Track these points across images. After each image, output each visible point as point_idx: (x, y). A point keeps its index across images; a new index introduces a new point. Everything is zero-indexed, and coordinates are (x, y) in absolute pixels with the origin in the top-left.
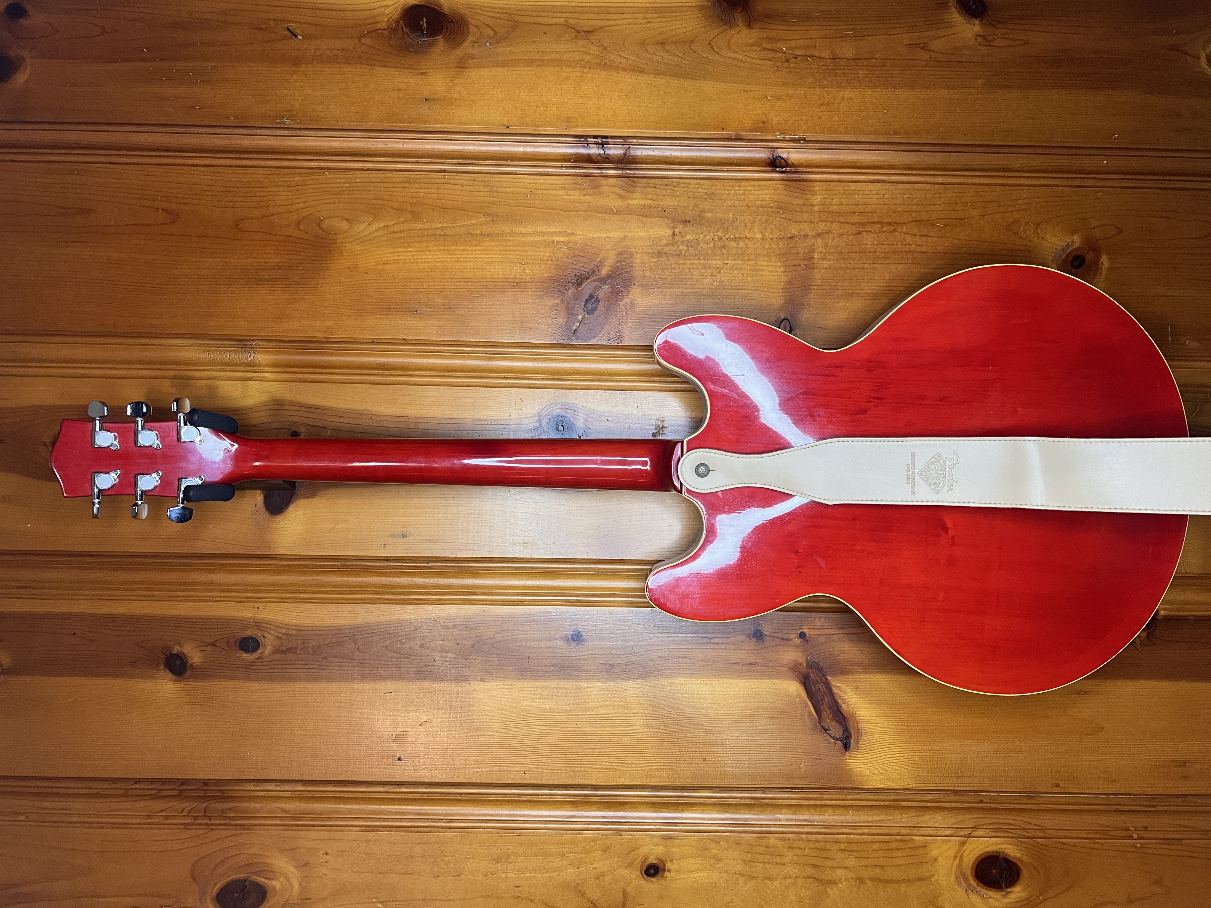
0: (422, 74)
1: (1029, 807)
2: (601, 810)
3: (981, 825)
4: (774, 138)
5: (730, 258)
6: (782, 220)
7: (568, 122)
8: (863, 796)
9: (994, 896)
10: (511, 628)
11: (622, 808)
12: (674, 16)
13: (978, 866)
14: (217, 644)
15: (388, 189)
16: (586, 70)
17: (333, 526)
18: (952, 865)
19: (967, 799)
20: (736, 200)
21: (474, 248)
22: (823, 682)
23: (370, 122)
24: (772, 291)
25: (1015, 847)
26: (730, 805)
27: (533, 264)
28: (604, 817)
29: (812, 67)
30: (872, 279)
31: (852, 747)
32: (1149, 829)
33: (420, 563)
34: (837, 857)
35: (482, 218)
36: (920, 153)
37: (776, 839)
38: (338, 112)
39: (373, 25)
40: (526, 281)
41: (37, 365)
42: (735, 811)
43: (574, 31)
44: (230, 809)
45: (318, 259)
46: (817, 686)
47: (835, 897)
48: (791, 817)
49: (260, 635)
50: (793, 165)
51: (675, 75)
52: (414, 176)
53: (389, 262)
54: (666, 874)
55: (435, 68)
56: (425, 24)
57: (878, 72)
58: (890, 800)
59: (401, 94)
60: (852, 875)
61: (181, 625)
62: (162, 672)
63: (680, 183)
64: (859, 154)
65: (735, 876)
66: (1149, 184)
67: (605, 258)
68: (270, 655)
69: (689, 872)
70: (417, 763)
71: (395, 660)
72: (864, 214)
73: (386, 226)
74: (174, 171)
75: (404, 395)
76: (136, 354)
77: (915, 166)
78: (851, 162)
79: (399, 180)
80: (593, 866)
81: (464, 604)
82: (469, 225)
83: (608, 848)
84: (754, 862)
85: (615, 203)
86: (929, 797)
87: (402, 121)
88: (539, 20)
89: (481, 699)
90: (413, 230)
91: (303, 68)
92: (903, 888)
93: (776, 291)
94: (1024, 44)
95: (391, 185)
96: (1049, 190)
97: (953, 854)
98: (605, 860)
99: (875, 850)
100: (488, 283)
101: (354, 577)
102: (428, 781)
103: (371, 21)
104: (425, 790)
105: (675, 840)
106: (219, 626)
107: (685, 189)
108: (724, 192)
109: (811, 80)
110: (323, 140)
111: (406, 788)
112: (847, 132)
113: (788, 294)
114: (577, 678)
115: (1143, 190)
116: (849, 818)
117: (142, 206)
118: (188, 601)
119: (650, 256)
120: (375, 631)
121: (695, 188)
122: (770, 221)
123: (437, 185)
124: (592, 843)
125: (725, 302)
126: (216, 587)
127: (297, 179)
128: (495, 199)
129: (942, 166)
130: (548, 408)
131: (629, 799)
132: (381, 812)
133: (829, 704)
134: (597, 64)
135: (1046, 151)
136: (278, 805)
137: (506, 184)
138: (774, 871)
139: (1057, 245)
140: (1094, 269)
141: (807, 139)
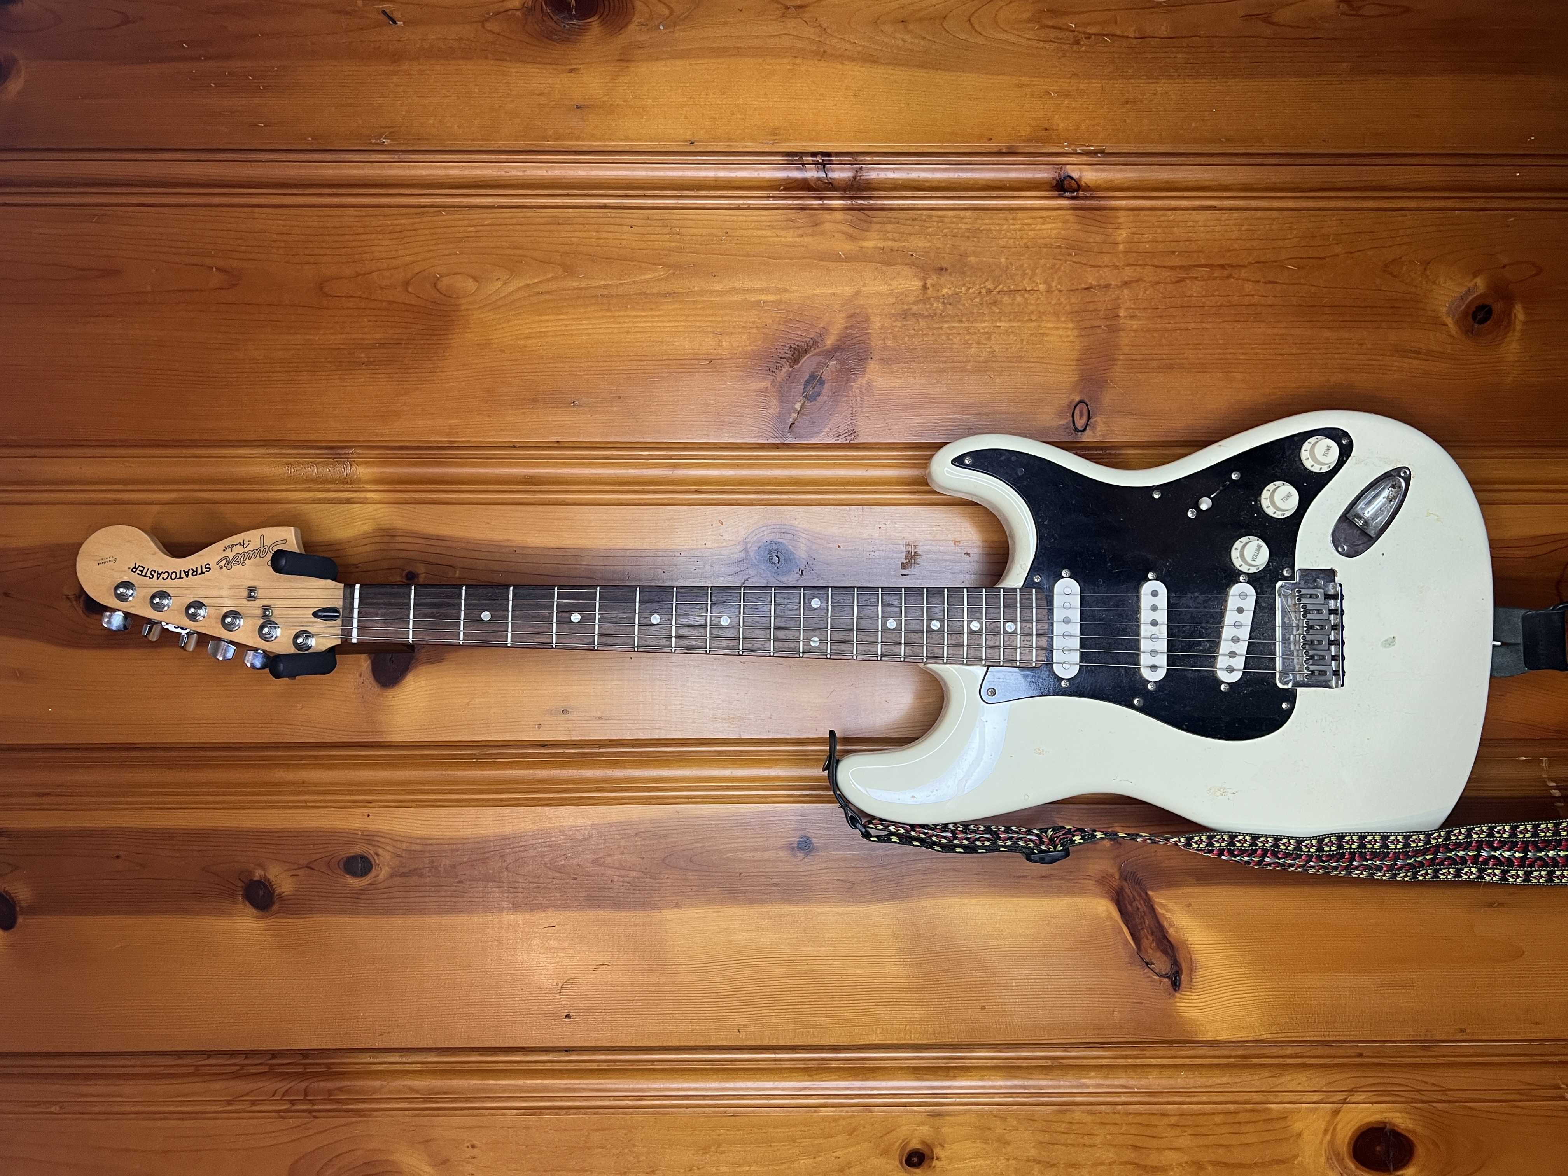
0: (571, 71)
1: (1424, 1060)
2: (844, 1079)
3: (1359, 1087)
4: (1060, 151)
5: (1003, 318)
6: (1074, 265)
7: (774, 135)
8: (1200, 1052)
10: (715, 834)
11: (873, 1075)
13: (1356, 1142)
14: (313, 866)
15: (529, 233)
16: (799, 61)
17: (467, 701)
18: (1321, 1143)
19: (1341, 1052)
20: (1010, 238)
21: (650, 313)
22: (1143, 899)
23: (501, 140)
24: (1063, 363)
25: (1406, 1115)
26: (1019, 1068)
27: (732, 333)
28: (848, 1088)
29: (1112, 50)
30: (1200, 344)
31: (1183, 986)
33: (588, 748)
34: (1166, 1135)
35: (661, 272)
36: (1263, 167)
37: (1083, 1112)
38: (456, 127)
39: (501, 4)
40: (724, 357)
41: (53, 488)
42: (1026, 1075)
43: (779, 6)
44: (340, 1089)
45: (438, 332)
46: (1134, 905)
48: (1101, 1082)
49: (372, 852)
50: (1088, 188)
51: (922, 66)
52: (564, 215)
53: (533, 335)
54: (935, 1163)
55: (588, 63)
57: (1202, 55)
58: (1235, 1057)
59: (542, 100)
60: (1186, 1158)
61: (264, 841)
62: (239, 905)
63: (931, 216)
64: (1177, 170)
65: (1030, 1164)
67: (831, 323)
68: (386, 879)
69: (964, 1159)
70: (592, 1021)
71: (558, 882)
72: (1187, 254)
73: (528, 285)
74: (230, 214)
75: (559, 519)
76: (189, 470)
77: (1255, 186)
78: (1167, 182)
79: (544, 220)
80: (836, 1154)
81: (650, 804)
82: (642, 281)
83: (854, 1130)
84: (1053, 1144)
85: (844, 246)
86: (1289, 1051)
87: (546, 138)
89: (676, 932)
90: (565, 290)
91: (405, 66)
93: (1067, 363)
94: (1405, 12)
95: (533, 227)
96: (1442, 215)
97: (1323, 1127)
98: (850, 1146)
99: (1215, 1125)
100: (670, 362)
101: (499, 770)
102: (608, 1045)
104: (603, 1057)
105: (947, 1118)
106: (317, 842)
107: (940, 224)
109: (1111, 68)
110: (437, 167)
111: (579, 1054)
112: (1161, 141)
113: (1085, 367)
114: (807, 901)
116: (1180, 1082)
117: (189, 264)
118: (272, 808)
119: (893, 319)
120: (530, 842)
121: (954, 223)
122: (1057, 266)
123: (596, 226)
124: (834, 1124)
125: (998, 380)
126: (309, 789)
127: (403, 221)
128: (678, 244)
129: (1293, 185)
130: (757, 532)
131: (882, 1064)
132: (545, 1089)
133: (1151, 928)
134: (812, 51)
135: (1437, 161)
136: (406, 1083)
137: (691, 223)
138: (1080, 1155)
139: (1454, 292)
140: (1505, 323)
141: (1107, 151)
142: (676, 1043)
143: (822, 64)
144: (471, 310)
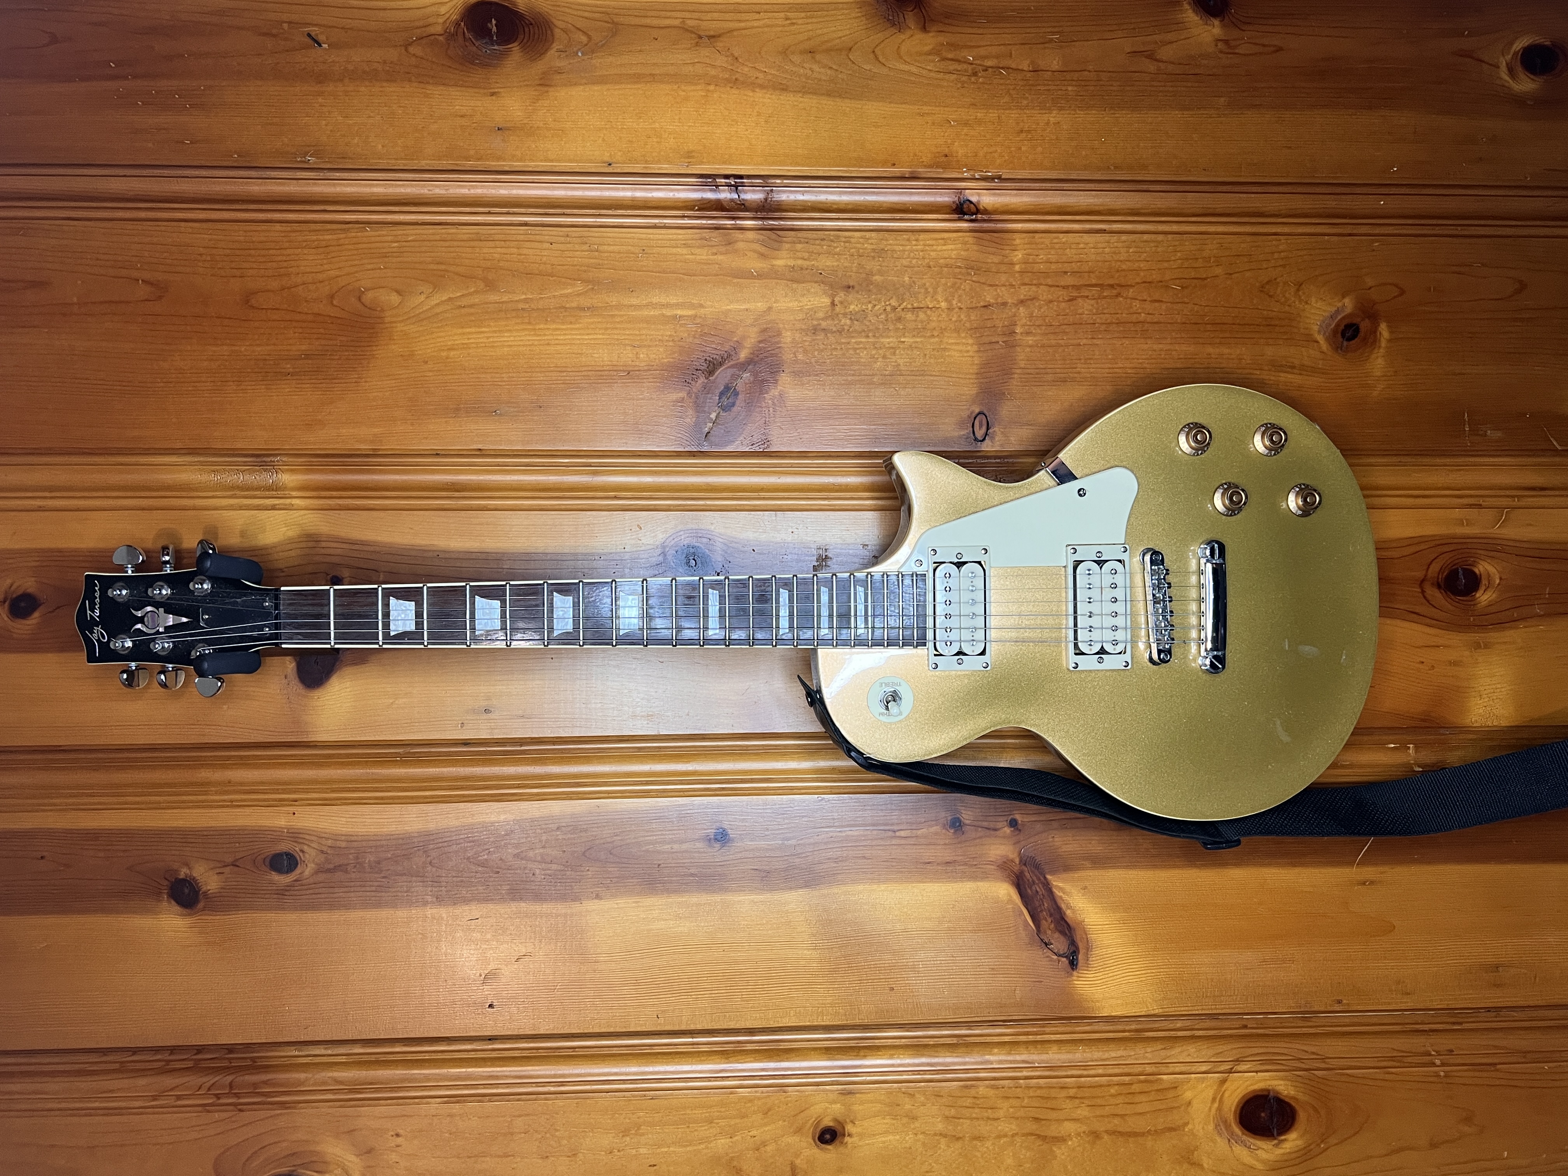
0: (492, 94)
1: (1305, 1030)
2: (760, 1061)
3: (1244, 1057)
4: (960, 176)
5: (907, 334)
6: (973, 283)
7: (689, 157)
8: (1096, 1027)
9: (1264, 1146)
10: (633, 828)
11: (788, 1056)
12: (827, 16)
13: (1243, 1108)
14: (239, 863)
15: (452, 249)
16: (712, 88)
17: (391, 701)
18: (1210, 1111)
19: (1227, 1024)
20: (913, 258)
21: (569, 326)
22: (1042, 883)
23: (424, 159)
24: (964, 376)
25: (1287, 1083)
26: (926, 1046)
27: (649, 346)
28: (763, 1070)
29: (1008, 82)
30: (1091, 359)
31: (1080, 964)
32: (1455, 1053)
33: (510, 746)
34: (1064, 1106)
35: (579, 287)
36: (1148, 194)
37: (987, 1087)
38: (380, 147)
39: (423, 29)
40: (640, 368)
42: (933, 1053)
43: (693, 36)
44: (265, 1083)
45: (362, 344)
46: (1033, 888)
47: (1063, 1157)
48: (1004, 1058)
49: (297, 849)
50: (986, 212)
51: (829, 95)
52: (484, 232)
53: (455, 347)
54: (847, 1139)
55: (509, 87)
56: (495, 28)
57: (1092, 88)
58: (1129, 1031)
60: (1084, 1128)
61: (189, 840)
62: (165, 904)
63: (839, 237)
64: (1070, 195)
65: (937, 1138)
66: (1437, 231)
67: (744, 338)
68: (312, 875)
69: (875, 1135)
70: (515, 1010)
71: (480, 875)
72: (1078, 274)
73: (450, 299)
74: (158, 228)
75: (482, 524)
76: (115, 477)
77: (1143, 211)
78: (1060, 207)
79: (465, 237)
80: (751, 1134)
81: (571, 799)
82: (562, 296)
83: (769, 1110)
84: (959, 1118)
85: (755, 264)
86: (1179, 1025)
87: (467, 158)
88: (648, 21)
89: (596, 923)
90: (487, 303)
91: (331, 87)
92: (1149, 1142)
93: (968, 376)
94: (1277, 51)
95: (455, 243)
96: (1313, 240)
97: (1211, 1095)
98: (765, 1125)
99: (1112, 1096)
100: (590, 373)
101: (425, 767)
102: (530, 1033)
103: (421, 23)
104: (525, 1045)
105: (857, 1095)
106: (242, 840)
107: (847, 244)
109: (1006, 99)
110: (361, 185)
111: (501, 1043)
112: (1054, 168)
113: (985, 380)
114: (723, 890)
115: (1429, 238)
116: (1078, 1056)
117: (115, 277)
118: (198, 807)
119: (803, 333)
120: (454, 838)
121: (859, 243)
122: (957, 285)
123: (517, 243)
124: (749, 1105)
125: (902, 393)
126: (236, 788)
127: (328, 237)
128: (595, 261)
129: (1176, 210)
130: (674, 536)
131: (796, 1045)
132: (469, 1077)
133: (1049, 911)
134: (726, 79)
135: (1307, 189)
136: (330, 1074)
137: (610, 241)
138: (984, 1128)
139: (1324, 311)
140: (1371, 341)
141: (1003, 177)
142: (597, 1030)
143: (734, 91)
144: (395, 322)
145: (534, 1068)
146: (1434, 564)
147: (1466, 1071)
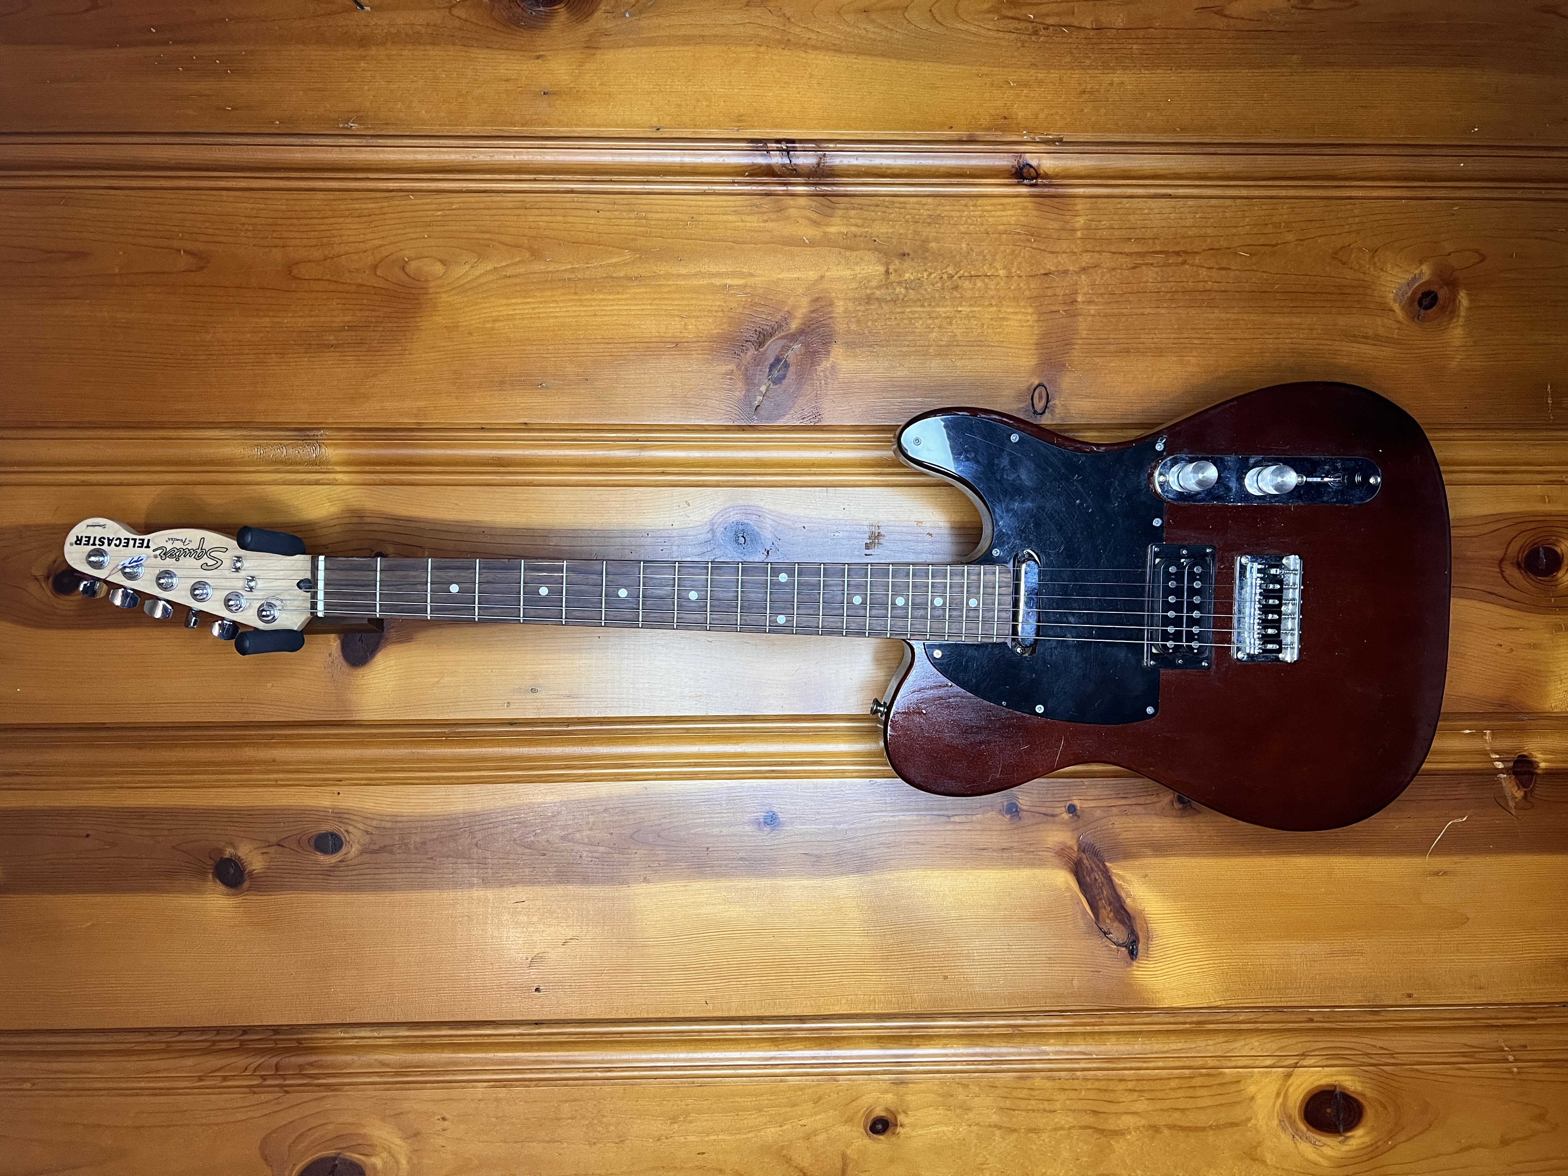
0: (538, 57)
1: (1373, 1025)
2: (810, 1049)
3: (1310, 1051)
4: (1020, 139)
5: (964, 303)
6: (1033, 251)
7: (739, 122)
8: (1156, 1019)
9: (1329, 1143)
10: (682, 810)
11: (838, 1044)
13: (1307, 1104)
14: (284, 843)
15: (496, 218)
16: (763, 49)
17: (437, 679)
18: (1274, 1107)
19: (1293, 1018)
20: (971, 225)
21: (616, 296)
22: (1101, 871)
23: (468, 125)
24: (1022, 347)
25: (1356, 1078)
26: (980, 1036)
27: (698, 317)
28: (814, 1058)
29: (1070, 40)
30: (1156, 329)
31: (1140, 954)
32: (1529, 1048)
33: (557, 726)
34: (1124, 1099)
35: (627, 256)
36: (1216, 156)
37: (1043, 1078)
38: (424, 112)
40: (690, 340)
41: (21, 469)
42: (987, 1043)
44: (311, 1064)
45: (406, 315)
46: (1092, 876)
47: (1121, 1151)
48: (1061, 1048)
49: (342, 829)
50: (1046, 176)
51: (883, 55)
52: (531, 200)
53: (501, 318)
54: (899, 1129)
55: (554, 50)
57: (1158, 46)
58: (1190, 1023)
59: (510, 86)
60: (1143, 1122)
61: (234, 819)
62: (210, 884)
63: (893, 202)
64: (1134, 159)
65: (991, 1129)
66: (1519, 194)
67: (795, 307)
68: (357, 856)
69: (928, 1126)
70: (561, 994)
71: (527, 857)
72: (1142, 241)
73: (495, 269)
74: (199, 197)
75: (528, 500)
76: (158, 452)
77: (1208, 175)
78: (1124, 171)
79: (510, 205)
80: (801, 1123)
81: (619, 780)
82: (609, 265)
83: (820, 1098)
84: (1014, 1110)
85: (807, 232)
86: (1242, 1017)
87: (513, 124)
89: (644, 906)
90: (532, 273)
91: (373, 51)
92: (1211, 1137)
93: (1027, 347)
94: (1354, 5)
95: (501, 212)
96: (1390, 204)
97: (1275, 1090)
98: (816, 1114)
99: (1172, 1089)
100: (637, 345)
101: (468, 747)
102: (577, 1017)
104: (572, 1030)
105: (910, 1085)
106: (287, 820)
107: (902, 210)
108: (953, 213)
109: (1068, 59)
110: (404, 152)
111: (548, 1027)
112: (1117, 131)
113: (1045, 351)
114: (774, 875)
115: (1511, 202)
117: (156, 247)
118: (243, 786)
119: (857, 303)
120: (500, 819)
121: (915, 209)
122: (1016, 252)
123: (563, 211)
124: (800, 1093)
125: (959, 364)
126: (280, 767)
127: (371, 206)
128: (643, 229)
129: (1245, 174)
130: (723, 513)
131: (845, 1033)
132: (516, 1061)
133: (1109, 899)
134: (776, 40)
135: (1384, 151)
136: (377, 1057)
137: (659, 208)
138: (1041, 1121)
139: (1401, 278)
140: (1450, 309)
141: (1064, 140)
142: (645, 1015)
143: (786, 52)
144: (439, 293)
145: (581, 1053)
146: (1513, 544)
147: (1539, 1067)
